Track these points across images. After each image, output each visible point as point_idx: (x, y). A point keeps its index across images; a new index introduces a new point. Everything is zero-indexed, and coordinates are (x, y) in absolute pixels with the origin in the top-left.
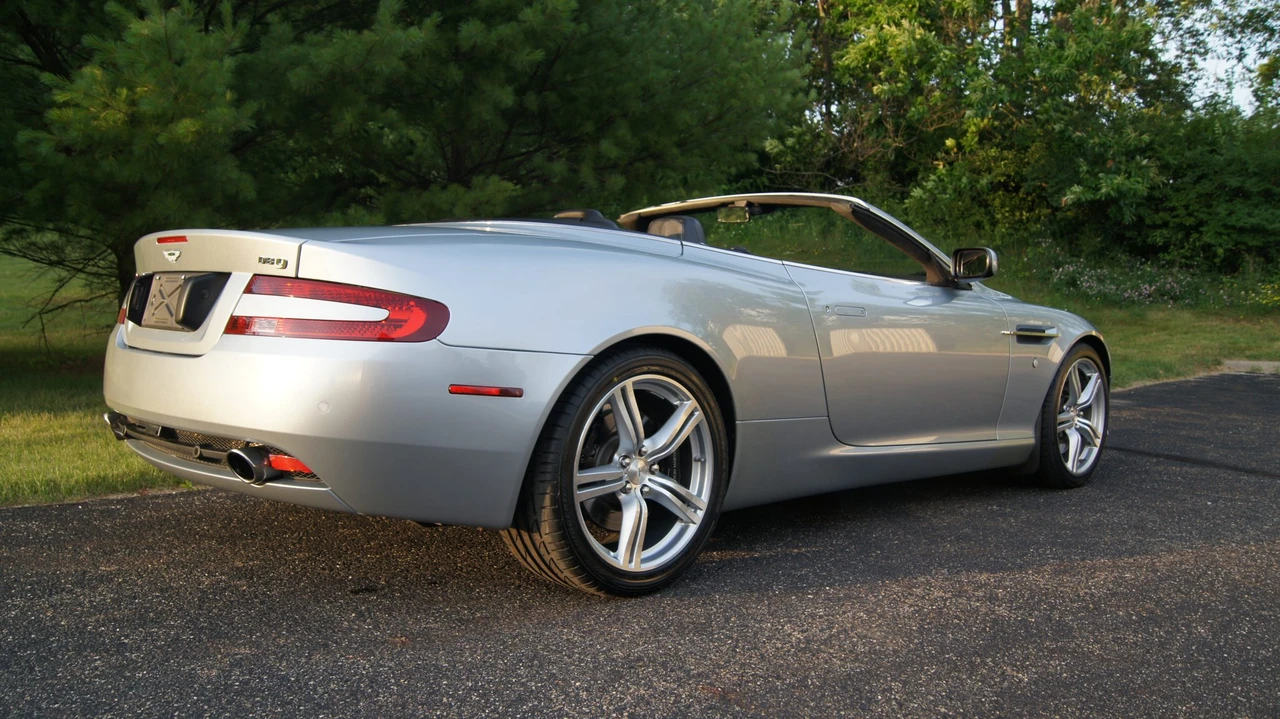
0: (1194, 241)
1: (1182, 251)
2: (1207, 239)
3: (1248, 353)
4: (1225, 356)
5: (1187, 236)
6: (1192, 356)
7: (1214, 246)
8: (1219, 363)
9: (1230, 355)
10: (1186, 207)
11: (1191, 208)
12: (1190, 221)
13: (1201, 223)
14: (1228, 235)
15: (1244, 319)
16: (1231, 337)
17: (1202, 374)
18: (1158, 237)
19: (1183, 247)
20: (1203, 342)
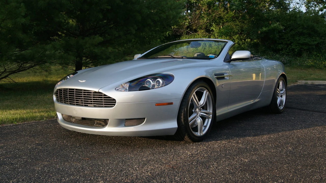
0: (290, 48)
1: (287, 51)
2: (293, 47)
3: (304, 78)
4: (298, 80)
5: (288, 46)
6: (289, 80)
7: (295, 49)
8: (297, 82)
9: (300, 79)
10: (288, 38)
11: (289, 38)
12: (289, 42)
13: (292, 43)
14: (299, 46)
15: (303, 69)
16: (300, 74)
17: (292, 85)
18: (280, 47)
19: (287, 50)
20: (292, 76)
